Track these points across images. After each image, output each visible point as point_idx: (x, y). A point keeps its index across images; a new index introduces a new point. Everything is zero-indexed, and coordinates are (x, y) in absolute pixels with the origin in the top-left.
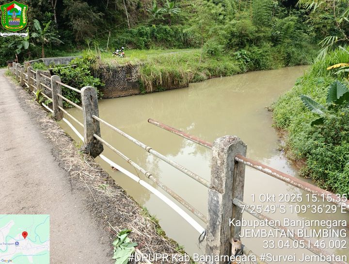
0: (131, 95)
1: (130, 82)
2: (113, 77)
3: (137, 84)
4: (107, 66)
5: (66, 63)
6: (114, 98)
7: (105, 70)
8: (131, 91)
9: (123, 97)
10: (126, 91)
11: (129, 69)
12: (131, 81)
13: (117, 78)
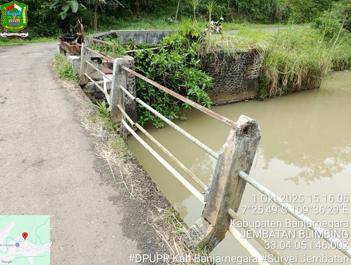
0: (243, 101)
1: (248, 80)
2: (225, 70)
3: (256, 83)
4: (220, 50)
5: (151, 41)
6: (220, 105)
7: (216, 56)
8: (245, 94)
9: (231, 103)
10: (238, 93)
11: (251, 56)
12: (249, 77)
13: (231, 72)
